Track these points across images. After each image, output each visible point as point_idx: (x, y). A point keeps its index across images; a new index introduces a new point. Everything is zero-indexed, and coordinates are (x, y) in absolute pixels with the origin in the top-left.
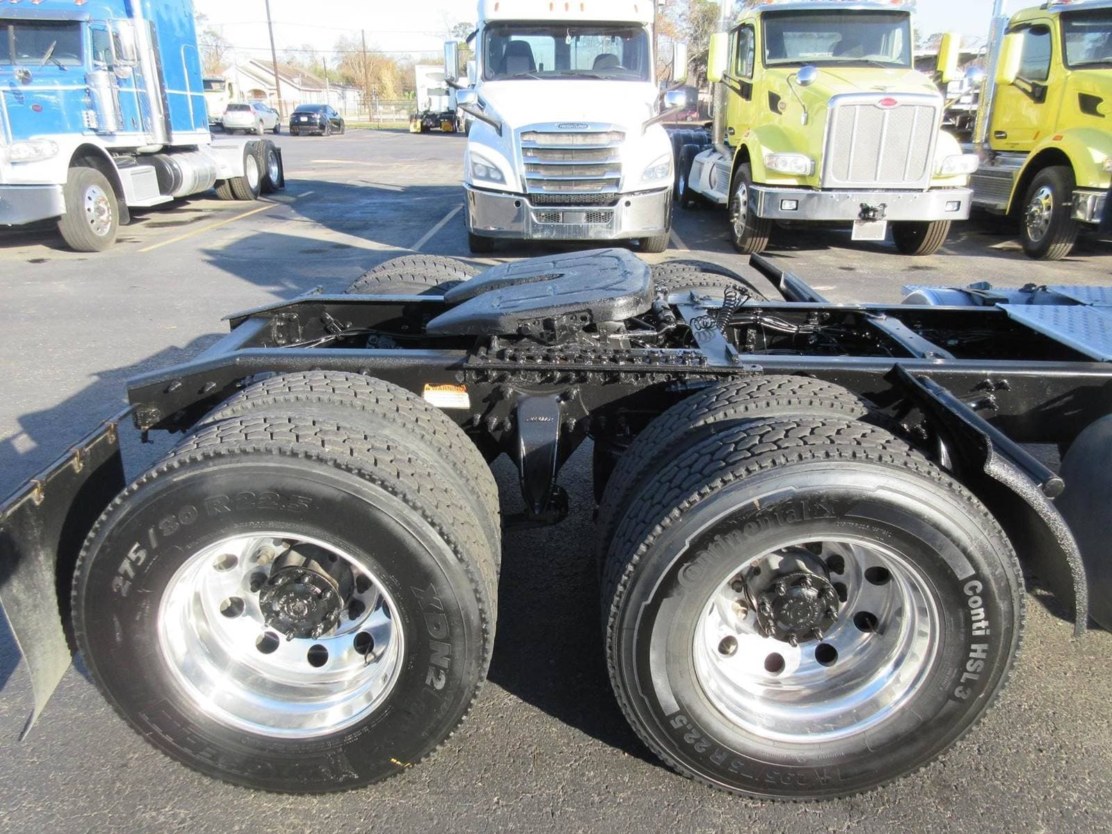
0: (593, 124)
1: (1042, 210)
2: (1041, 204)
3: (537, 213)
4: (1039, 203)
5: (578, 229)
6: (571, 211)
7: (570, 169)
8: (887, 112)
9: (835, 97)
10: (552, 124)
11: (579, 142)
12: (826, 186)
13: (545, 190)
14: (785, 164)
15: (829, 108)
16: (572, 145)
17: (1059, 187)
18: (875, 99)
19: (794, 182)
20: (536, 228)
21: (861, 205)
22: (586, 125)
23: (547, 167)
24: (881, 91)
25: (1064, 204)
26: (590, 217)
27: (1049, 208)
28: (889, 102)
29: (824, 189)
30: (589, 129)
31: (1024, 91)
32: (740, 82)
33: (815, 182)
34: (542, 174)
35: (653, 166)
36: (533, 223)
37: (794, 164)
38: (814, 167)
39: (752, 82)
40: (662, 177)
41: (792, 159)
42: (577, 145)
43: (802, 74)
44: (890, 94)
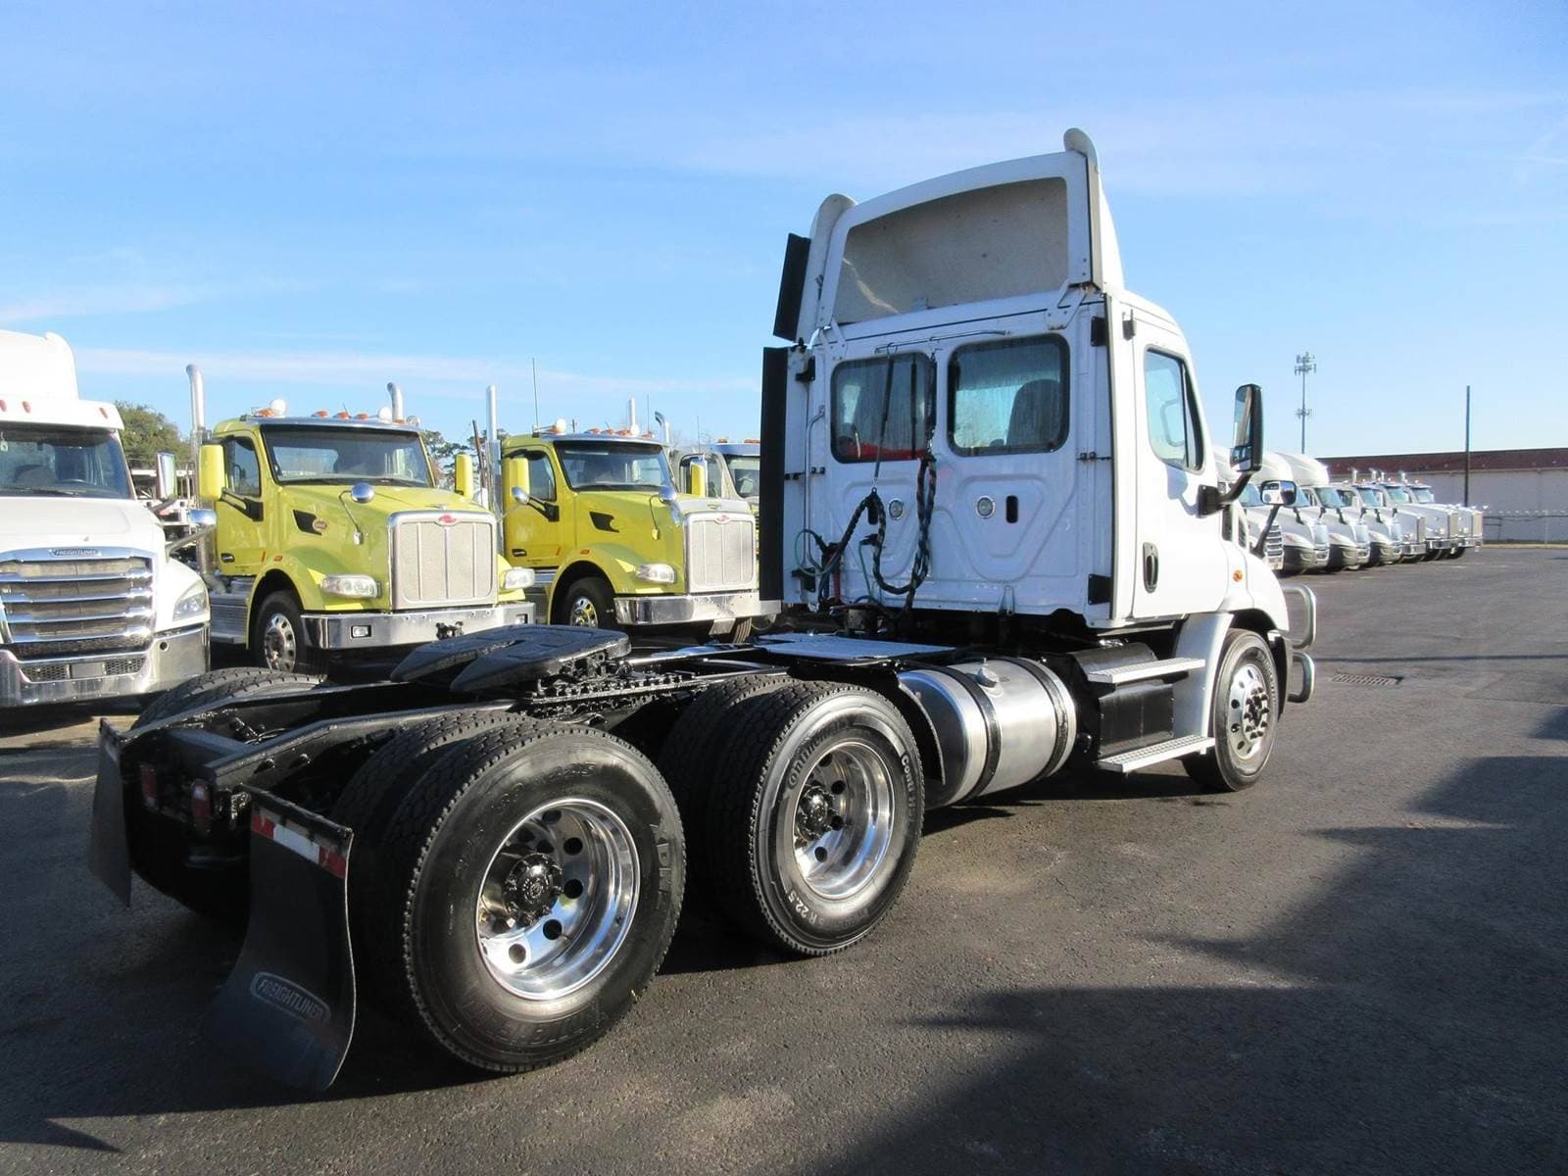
0: (103, 549)
1: (586, 620)
2: (584, 614)
3: (26, 669)
4: (581, 614)
5: (94, 684)
6: (82, 661)
7: (75, 607)
8: (448, 529)
9: (394, 515)
10: (44, 550)
11: (86, 572)
12: (399, 607)
13: (37, 637)
14: (349, 588)
15: (390, 527)
16: (77, 576)
17: (598, 596)
18: (436, 516)
19: (358, 606)
20: (27, 692)
21: (438, 625)
22: (95, 550)
23: (37, 606)
24: (438, 509)
25: (608, 611)
26: (111, 667)
27: (593, 617)
28: (448, 519)
29: (395, 611)
30: (99, 556)
31: (539, 510)
32: (246, 501)
33: (386, 603)
34: (31, 617)
35: (186, 597)
36: (23, 684)
37: (357, 585)
38: (380, 587)
39: (262, 499)
40: (198, 611)
41: (356, 580)
42: (82, 576)
43: (357, 491)
44: (446, 511)
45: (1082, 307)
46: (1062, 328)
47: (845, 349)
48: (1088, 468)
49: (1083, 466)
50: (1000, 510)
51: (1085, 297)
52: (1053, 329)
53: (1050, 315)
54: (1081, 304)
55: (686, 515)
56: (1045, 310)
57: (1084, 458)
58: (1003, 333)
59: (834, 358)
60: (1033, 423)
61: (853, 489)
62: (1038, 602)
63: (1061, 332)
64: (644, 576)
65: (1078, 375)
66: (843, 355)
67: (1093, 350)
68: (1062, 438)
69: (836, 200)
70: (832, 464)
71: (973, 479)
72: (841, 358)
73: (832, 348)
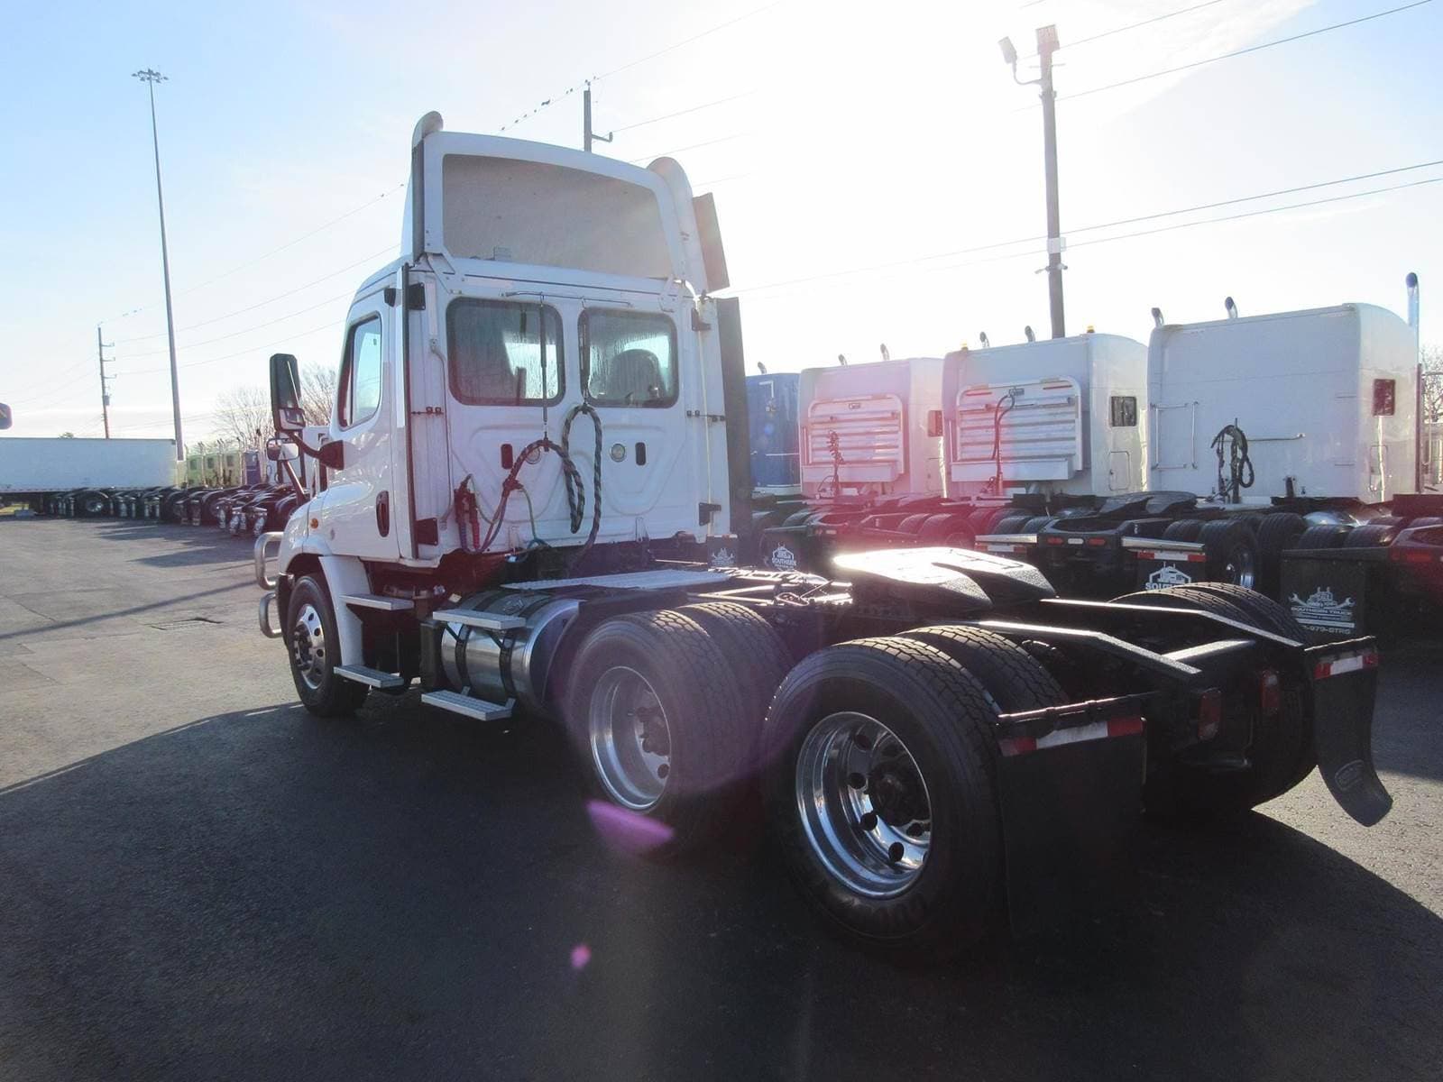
46: (672, 311)
47: (464, 283)
48: (693, 422)
49: (689, 420)
50: (632, 454)
52: (664, 310)
53: (662, 299)
56: (659, 294)
57: (689, 415)
58: (630, 305)
59: (451, 291)
61: (481, 432)
63: (671, 315)
65: (684, 349)
66: (464, 291)
67: (693, 333)
68: (674, 399)
71: (606, 427)
72: (460, 292)
73: (448, 278)
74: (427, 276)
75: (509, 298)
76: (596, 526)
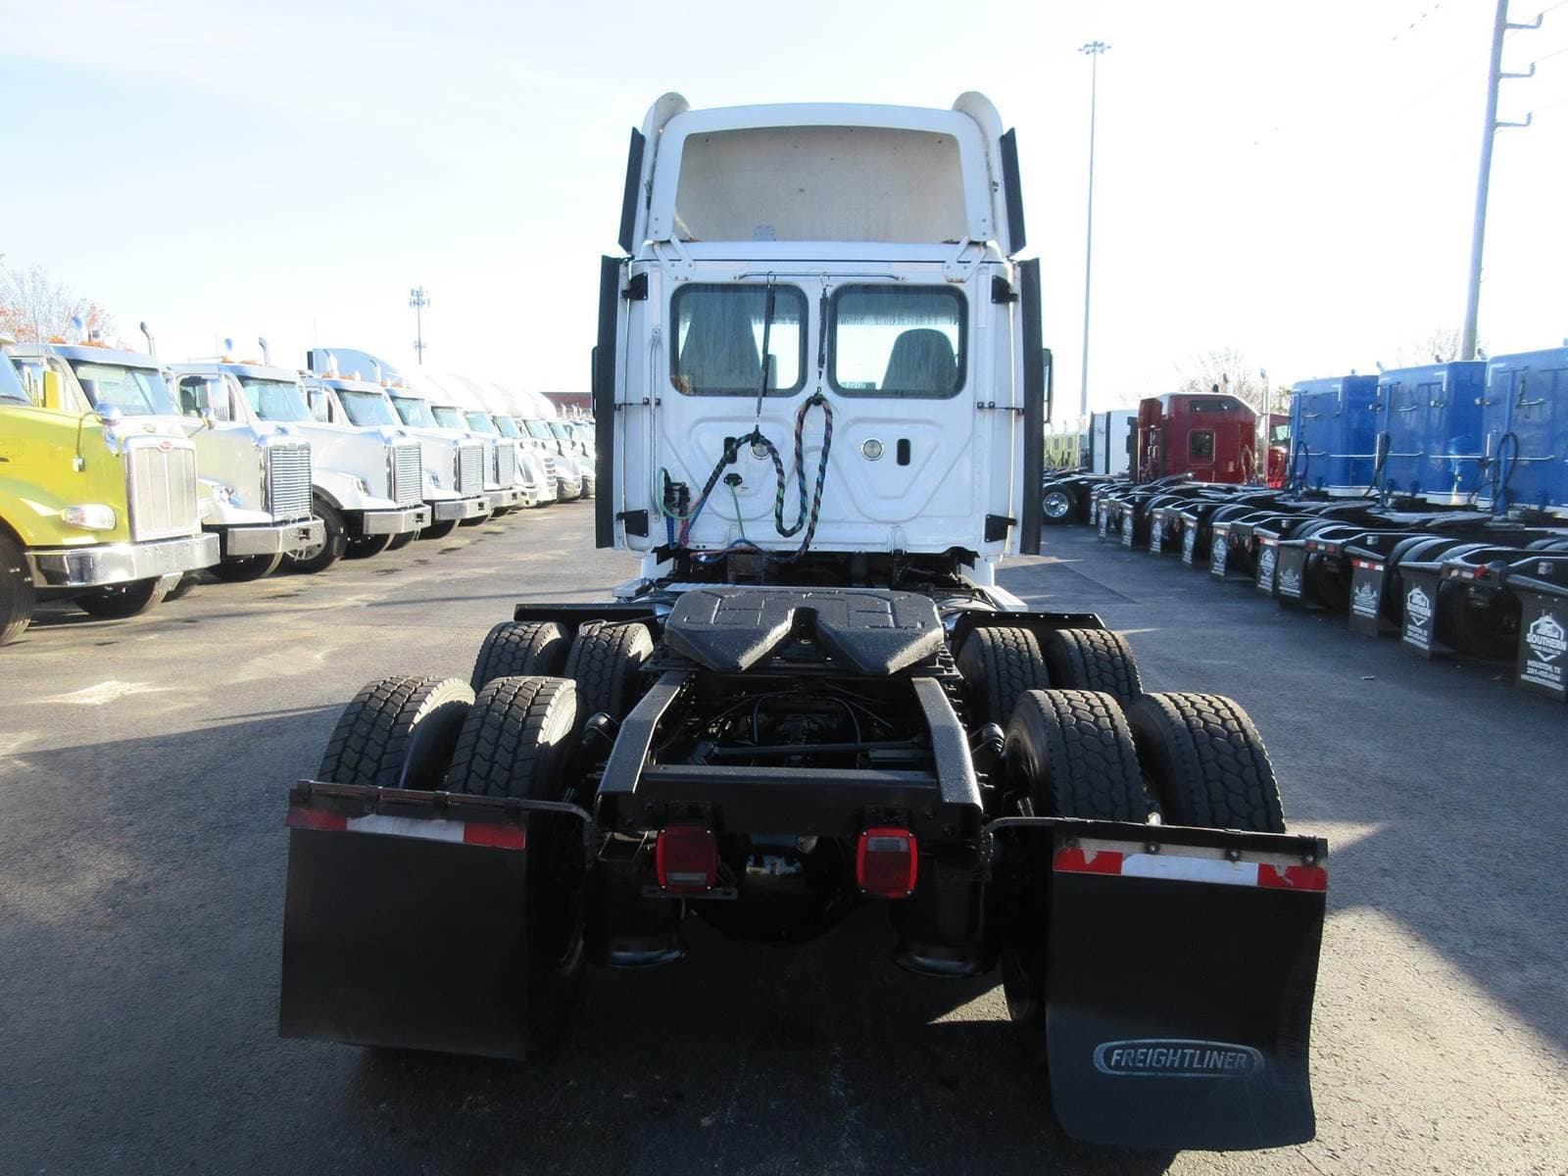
45: (983, 264)
46: (962, 281)
47: (692, 269)
48: (984, 416)
49: (979, 413)
50: (891, 452)
51: (985, 256)
52: (952, 281)
53: (948, 267)
54: (981, 262)
55: (127, 439)
56: (944, 262)
57: (981, 406)
58: (897, 279)
59: (677, 278)
60: (928, 369)
61: (702, 425)
62: (929, 541)
63: (960, 286)
64: (77, 522)
65: (977, 329)
66: (690, 277)
67: (993, 306)
68: (959, 386)
69: (672, 99)
70: (671, 395)
71: (858, 421)
72: (686, 279)
73: (673, 265)
74: (652, 266)
75: (742, 281)
76: (811, 532)
